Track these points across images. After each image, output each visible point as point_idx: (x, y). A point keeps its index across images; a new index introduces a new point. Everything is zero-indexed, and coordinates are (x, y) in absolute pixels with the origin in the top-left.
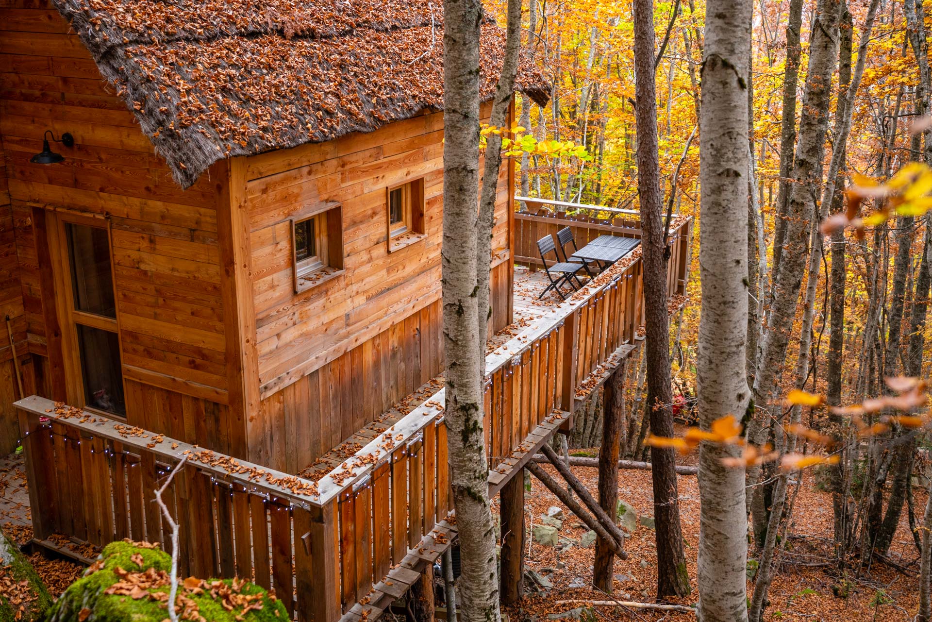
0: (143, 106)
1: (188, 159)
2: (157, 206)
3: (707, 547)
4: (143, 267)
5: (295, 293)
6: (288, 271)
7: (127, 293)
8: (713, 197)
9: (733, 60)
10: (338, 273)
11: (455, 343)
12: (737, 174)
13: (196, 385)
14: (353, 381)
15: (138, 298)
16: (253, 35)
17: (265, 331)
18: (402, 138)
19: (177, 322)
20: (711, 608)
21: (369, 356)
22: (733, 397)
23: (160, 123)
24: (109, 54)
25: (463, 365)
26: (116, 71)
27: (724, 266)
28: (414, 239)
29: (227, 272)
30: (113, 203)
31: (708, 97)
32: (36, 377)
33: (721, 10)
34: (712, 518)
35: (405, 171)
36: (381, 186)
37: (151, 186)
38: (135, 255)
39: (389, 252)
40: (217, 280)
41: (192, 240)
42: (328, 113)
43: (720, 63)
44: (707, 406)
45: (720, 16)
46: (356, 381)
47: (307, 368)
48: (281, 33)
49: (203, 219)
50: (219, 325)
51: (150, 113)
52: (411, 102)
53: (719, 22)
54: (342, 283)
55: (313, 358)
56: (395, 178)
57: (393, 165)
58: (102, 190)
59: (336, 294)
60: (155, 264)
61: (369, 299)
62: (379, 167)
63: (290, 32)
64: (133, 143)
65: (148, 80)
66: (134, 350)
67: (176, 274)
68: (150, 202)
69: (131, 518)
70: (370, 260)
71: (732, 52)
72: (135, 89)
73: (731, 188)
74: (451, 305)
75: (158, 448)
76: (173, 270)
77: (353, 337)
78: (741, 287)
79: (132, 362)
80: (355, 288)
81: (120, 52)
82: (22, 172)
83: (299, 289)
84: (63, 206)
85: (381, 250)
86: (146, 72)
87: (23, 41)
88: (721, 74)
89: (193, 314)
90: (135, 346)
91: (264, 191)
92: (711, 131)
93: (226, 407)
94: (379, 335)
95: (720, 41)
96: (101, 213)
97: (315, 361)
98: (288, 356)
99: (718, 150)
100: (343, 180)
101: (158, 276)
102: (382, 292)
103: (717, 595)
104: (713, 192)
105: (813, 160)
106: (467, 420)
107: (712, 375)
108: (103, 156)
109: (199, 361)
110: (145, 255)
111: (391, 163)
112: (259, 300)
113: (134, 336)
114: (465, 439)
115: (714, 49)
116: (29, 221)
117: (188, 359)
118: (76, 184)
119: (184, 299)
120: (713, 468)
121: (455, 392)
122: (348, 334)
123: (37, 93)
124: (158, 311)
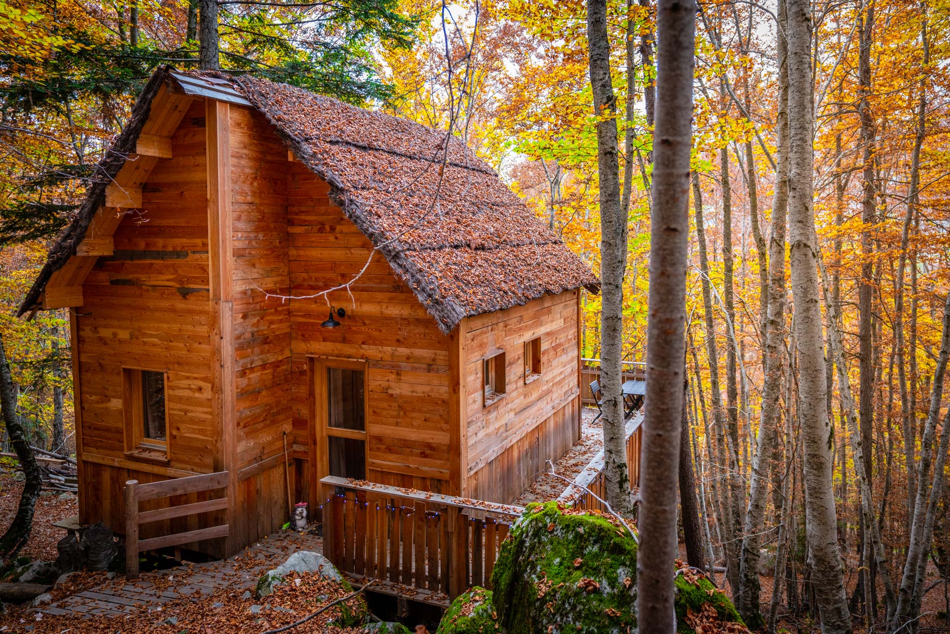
0: (418, 286)
1: (448, 317)
2: (403, 351)
3: (814, 516)
4: (390, 392)
5: (484, 406)
6: (481, 392)
7: (376, 410)
8: (805, 314)
9: (809, 243)
10: (503, 395)
11: (613, 424)
12: (816, 302)
13: (425, 469)
14: (508, 470)
15: (385, 412)
16: (456, 247)
17: (472, 429)
18: (531, 310)
19: (413, 426)
20: (820, 554)
21: (515, 454)
22: (823, 424)
23: (430, 296)
24: (396, 257)
25: (618, 438)
26: (400, 266)
27: (814, 350)
28: (536, 377)
29: (454, 390)
30: (371, 351)
31: (796, 262)
32: (296, 475)
33: (800, 219)
34: (816, 497)
35: (532, 332)
36: (521, 341)
37: (401, 339)
38: (385, 384)
39: (525, 384)
40: (446, 396)
41: (429, 371)
42: (506, 293)
43: (802, 245)
44: (809, 431)
45: (800, 222)
46: (510, 469)
47: (488, 458)
48: (469, 246)
49: (438, 357)
50: (445, 426)
51: (423, 290)
52: (539, 288)
53: (799, 225)
54: (504, 403)
55: (491, 451)
56: (528, 336)
57: (527, 328)
58: (363, 343)
59: (502, 410)
60: (402, 389)
61: (516, 414)
62: (520, 329)
63: (473, 246)
64: (390, 312)
65: (421, 270)
66: (378, 449)
67: (415, 394)
68: (399, 349)
69: (403, 552)
70: (517, 388)
71: (808, 239)
72: (413, 276)
73: (814, 309)
74: (609, 401)
75: (432, 499)
76: (413, 392)
77: (509, 439)
78: (824, 362)
79: (376, 457)
80: (510, 406)
81: (402, 255)
82: (303, 335)
83: (487, 404)
84: (332, 356)
85: (521, 383)
86: (419, 266)
87: (314, 253)
88: (804, 250)
89: (425, 420)
90: (380, 446)
91: (473, 340)
92: (800, 280)
93: (447, 482)
94: (520, 440)
95: (801, 234)
96: (362, 358)
97: (492, 454)
98: (480, 448)
99: (805, 289)
100: (506, 336)
101: (401, 396)
102: (521, 411)
103: (823, 545)
104: (804, 311)
105: (779, 320)
106: (622, 474)
107: (812, 412)
108: (367, 322)
109: (428, 452)
110: (392, 384)
111: (526, 326)
112: (469, 408)
113: (379, 439)
114: (621, 487)
115: (798, 238)
116: (305, 367)
117: (419, 451)
118: (344, 340)
119: (420, 411)
120: (815, 467)
121: (613, 456)
122: (506, 438)
123: (321, 284)
124: (399, 420)
